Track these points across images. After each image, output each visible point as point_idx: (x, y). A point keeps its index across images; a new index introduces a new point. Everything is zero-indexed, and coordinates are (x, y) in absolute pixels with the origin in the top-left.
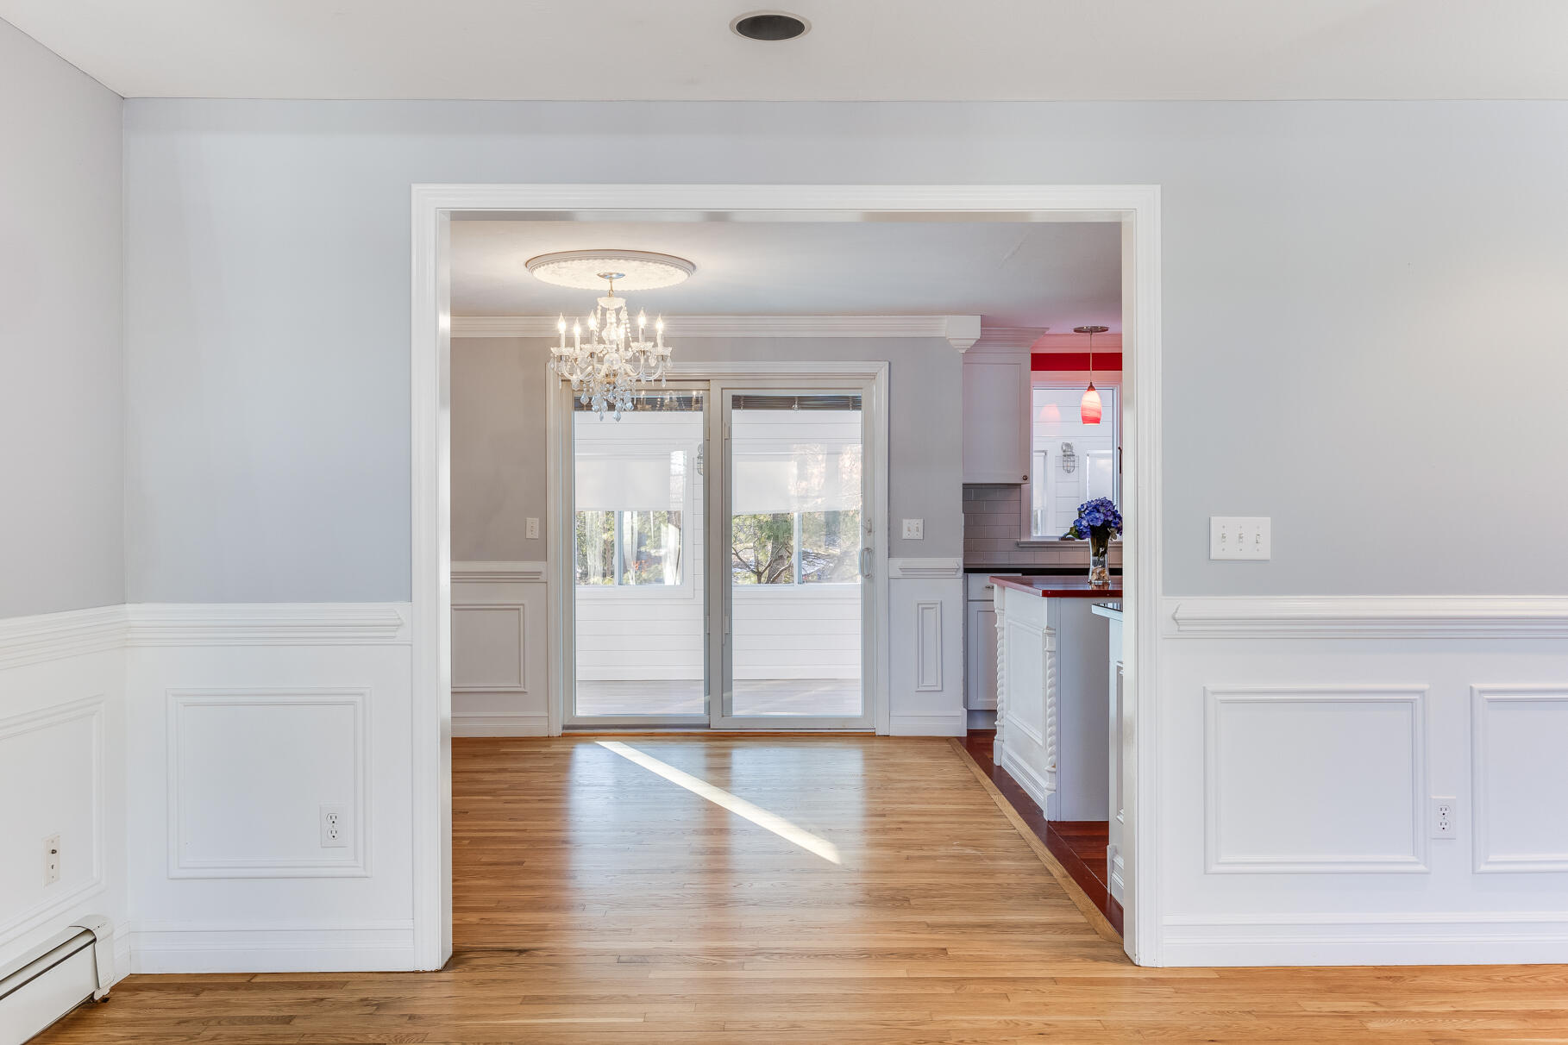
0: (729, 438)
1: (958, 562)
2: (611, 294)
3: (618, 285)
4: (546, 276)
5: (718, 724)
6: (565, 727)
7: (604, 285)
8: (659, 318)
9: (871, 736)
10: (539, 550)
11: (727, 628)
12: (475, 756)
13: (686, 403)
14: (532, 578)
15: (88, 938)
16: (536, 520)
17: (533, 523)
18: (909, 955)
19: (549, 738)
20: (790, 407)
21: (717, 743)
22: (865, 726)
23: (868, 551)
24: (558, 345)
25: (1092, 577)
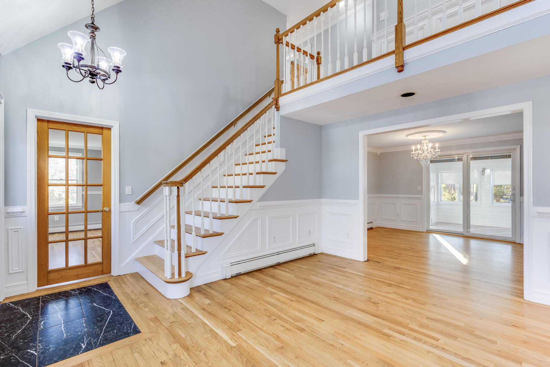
0: (470, 167)
2: (425, 140)
3: (427, 138)
4: (410, 138)
5: (466, 234)
6: (427, 230)
7: (424, 138)
8: (437, 143)
9: (515, 243)
10: (421, 193)
11: (469, 211)
12: (403, 233)
13: (459, 160)
14: (419, 198)
15: (314, 245)
16: (420, 187)
17: (419, 188)
19: (423, 232)
21: (466, 238)
22: (513, 240)
23: (514, 195)
24: (412, 151)
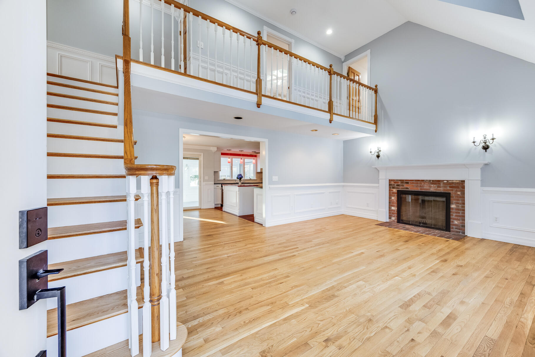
1: (213, 183)
9: (201, 209)
18: (239, 230)
20: (188, 159)
22: (199, 208)
25: (239, 184)
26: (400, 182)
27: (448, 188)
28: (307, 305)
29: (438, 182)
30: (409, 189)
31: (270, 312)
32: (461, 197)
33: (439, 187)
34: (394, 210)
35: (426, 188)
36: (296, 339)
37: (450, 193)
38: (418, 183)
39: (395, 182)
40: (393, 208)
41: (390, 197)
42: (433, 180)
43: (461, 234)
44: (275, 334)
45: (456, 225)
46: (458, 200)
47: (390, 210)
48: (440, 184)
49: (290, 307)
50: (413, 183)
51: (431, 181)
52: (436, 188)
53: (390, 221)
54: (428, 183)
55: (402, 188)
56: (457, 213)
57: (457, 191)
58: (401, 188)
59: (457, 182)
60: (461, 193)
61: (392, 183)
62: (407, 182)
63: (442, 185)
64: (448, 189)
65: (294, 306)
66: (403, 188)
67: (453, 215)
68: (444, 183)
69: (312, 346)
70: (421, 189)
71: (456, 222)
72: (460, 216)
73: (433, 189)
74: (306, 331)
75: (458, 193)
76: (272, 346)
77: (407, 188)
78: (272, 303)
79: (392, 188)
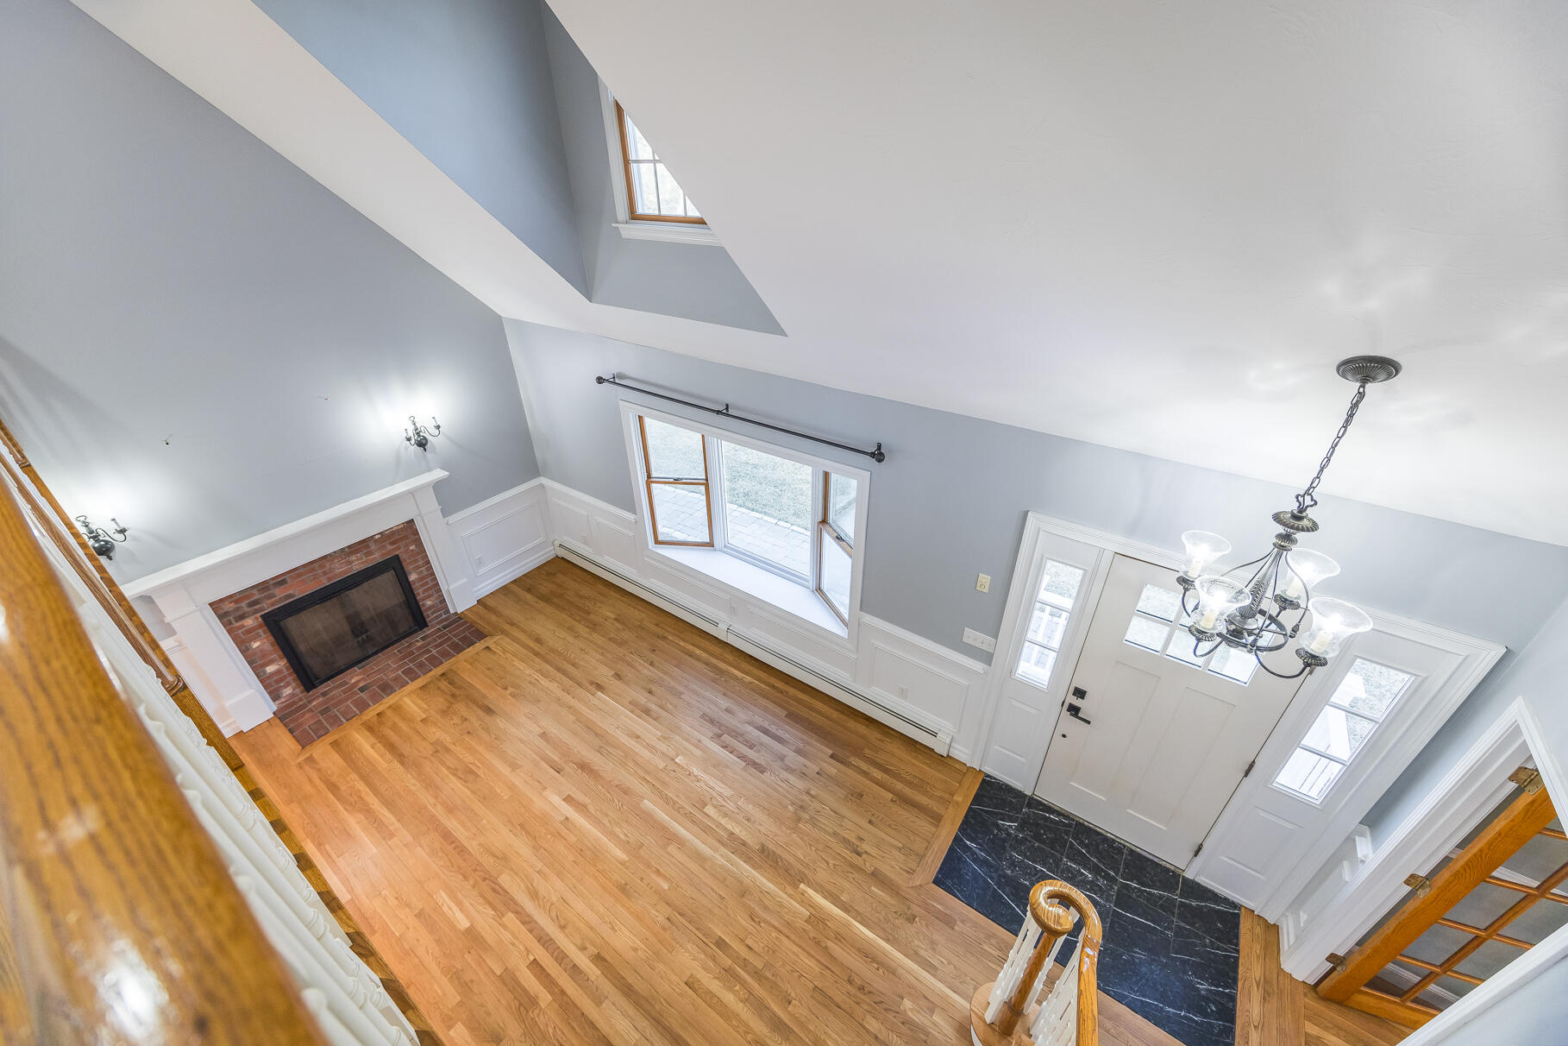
26: (255, 591)
27: (390, 547)
28: (802, 886)
29: (362, 545)
30: (296, 593)
31: (839, 938)
32: (418, 554)
33: (369, 553)
34: (278, 672)
35: (341, 570)
36: (873, 888)
37: (397, 555)
38: (313, 570)
39: (236, 602)
40: (270, 669)
41: (243, 648)
42: (349, 547)
43: (444, 616)
44: (878, 915)
45: (430, 608)
46: (416, 561)
47: (264, 680)
48: (367, 547)
49: (816, 911)
50: (299, 575)
51: (347, 549)
52: (364, 559)
53: (282, 703)
54: (341, 557)
55: (273, 604)
56: (422, 586)
57: (407, 545)
58: (268, 607)
59: (400, 527)
60: (416, 546)
61: (229, 607)
62: (280, 581)
63: (373, 547)
64: (390, 550)
65: (811, 905)
66: (277, 602)
67: (419, 594)
68: (376, 541)
69: (873, 868)
70: (329, 579)
71: (429, 603)
72: (430, 588)
73: (358, 564)
74: (853, 879)
75: (411, 548)
76: (895, 912)
77: (290, 596)
78: (818, 943)
79: (236, 621)
